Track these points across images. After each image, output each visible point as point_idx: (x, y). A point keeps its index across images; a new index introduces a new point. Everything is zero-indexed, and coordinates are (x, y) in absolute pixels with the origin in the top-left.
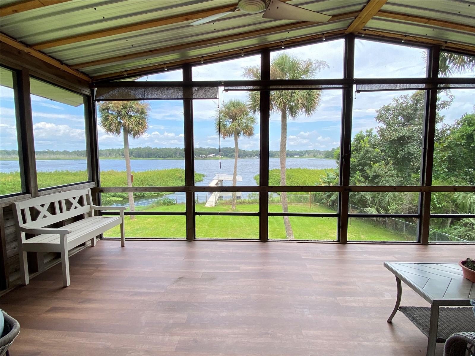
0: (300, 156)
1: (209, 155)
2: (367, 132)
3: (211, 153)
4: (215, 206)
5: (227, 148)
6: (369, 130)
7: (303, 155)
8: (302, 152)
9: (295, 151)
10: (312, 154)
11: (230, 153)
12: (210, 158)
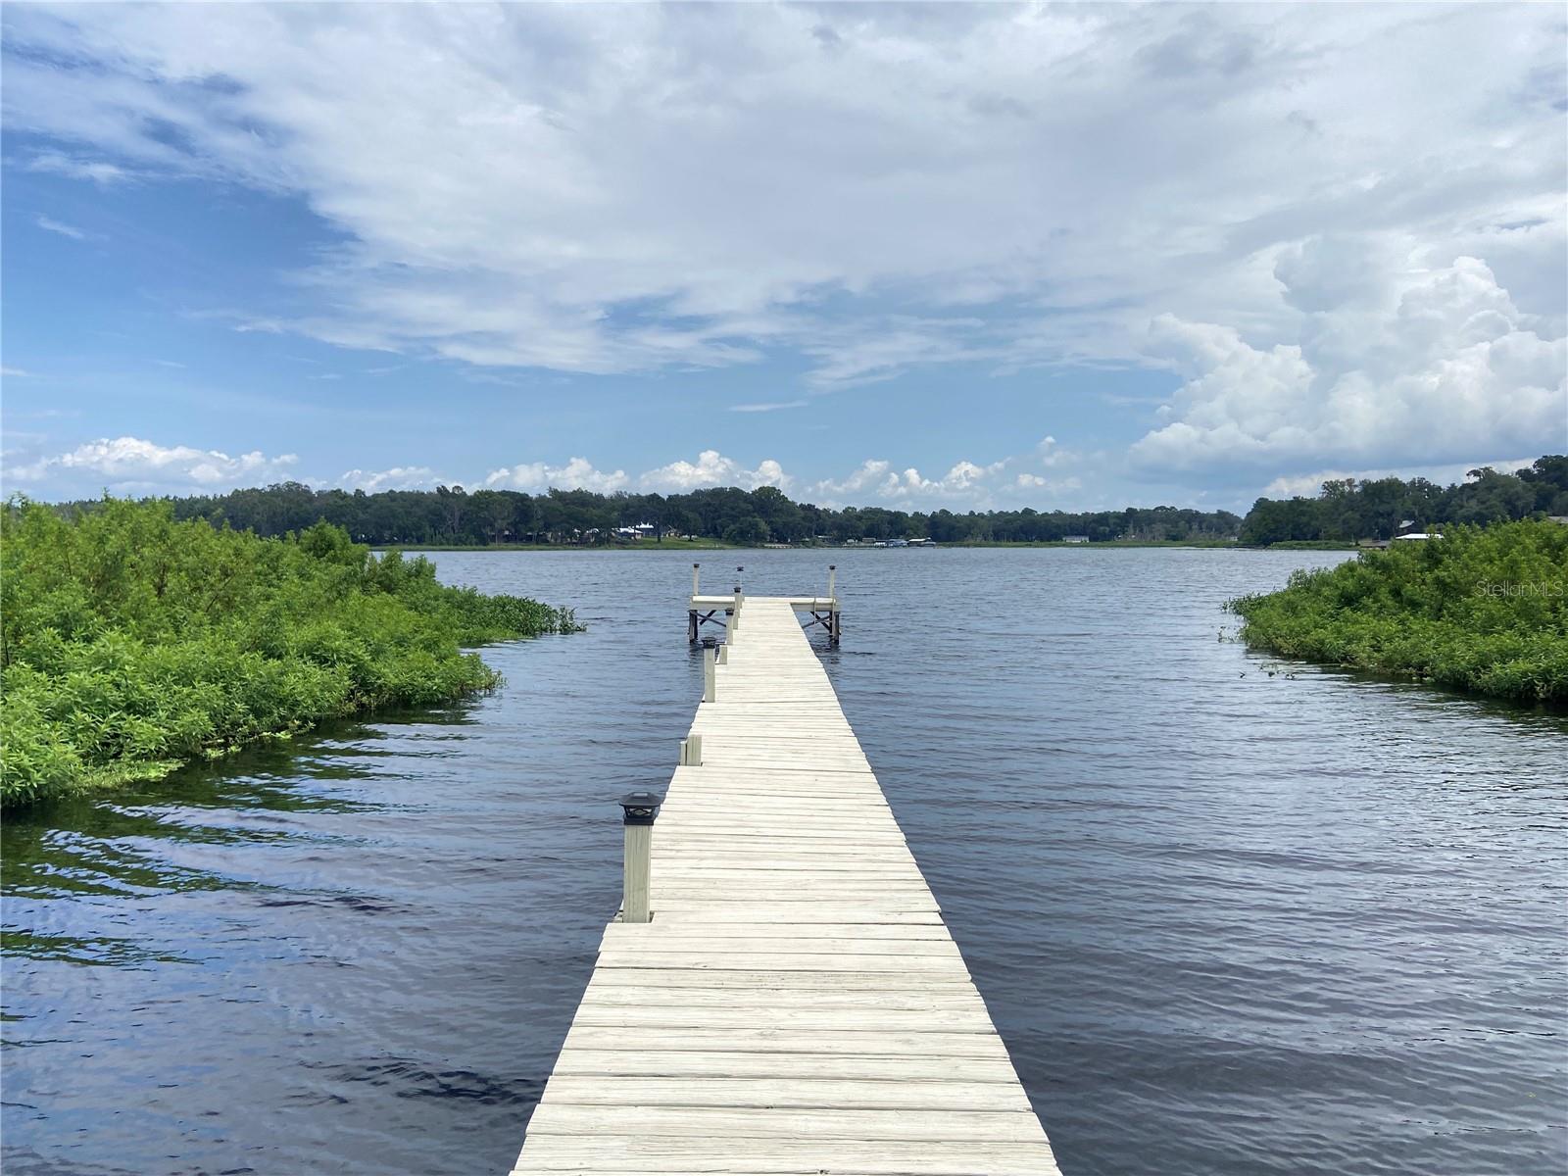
1: (622, 530)
3: (632, 520)
5: (717, 493)
8: (1103, 518)
11: (734, 519)
12: (626, 542)
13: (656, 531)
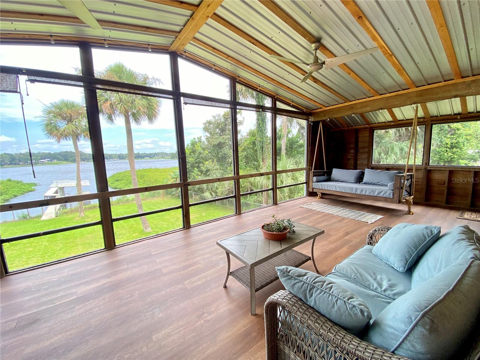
0: (150, 157)
1: (41, 161)
2: (198, 138)
3: (45, 158)
4: (56, 216)
5: (66, 152)
6: (199, 137)
7: (153, 157)
8: (151, 154)
9: (145, 153)
10: (160, 156)
11: (71, 157)
12: (43, 164)
13: (51, 161)
